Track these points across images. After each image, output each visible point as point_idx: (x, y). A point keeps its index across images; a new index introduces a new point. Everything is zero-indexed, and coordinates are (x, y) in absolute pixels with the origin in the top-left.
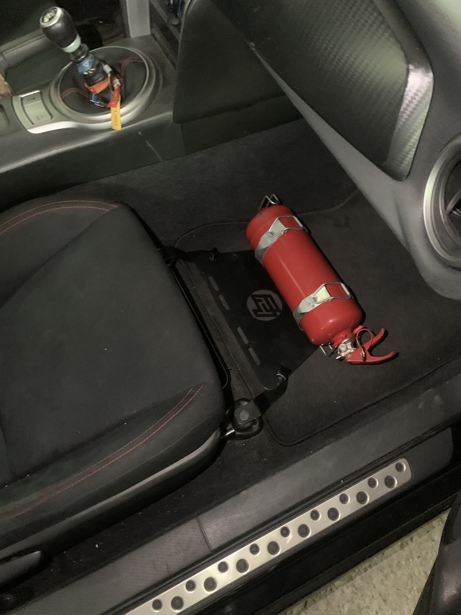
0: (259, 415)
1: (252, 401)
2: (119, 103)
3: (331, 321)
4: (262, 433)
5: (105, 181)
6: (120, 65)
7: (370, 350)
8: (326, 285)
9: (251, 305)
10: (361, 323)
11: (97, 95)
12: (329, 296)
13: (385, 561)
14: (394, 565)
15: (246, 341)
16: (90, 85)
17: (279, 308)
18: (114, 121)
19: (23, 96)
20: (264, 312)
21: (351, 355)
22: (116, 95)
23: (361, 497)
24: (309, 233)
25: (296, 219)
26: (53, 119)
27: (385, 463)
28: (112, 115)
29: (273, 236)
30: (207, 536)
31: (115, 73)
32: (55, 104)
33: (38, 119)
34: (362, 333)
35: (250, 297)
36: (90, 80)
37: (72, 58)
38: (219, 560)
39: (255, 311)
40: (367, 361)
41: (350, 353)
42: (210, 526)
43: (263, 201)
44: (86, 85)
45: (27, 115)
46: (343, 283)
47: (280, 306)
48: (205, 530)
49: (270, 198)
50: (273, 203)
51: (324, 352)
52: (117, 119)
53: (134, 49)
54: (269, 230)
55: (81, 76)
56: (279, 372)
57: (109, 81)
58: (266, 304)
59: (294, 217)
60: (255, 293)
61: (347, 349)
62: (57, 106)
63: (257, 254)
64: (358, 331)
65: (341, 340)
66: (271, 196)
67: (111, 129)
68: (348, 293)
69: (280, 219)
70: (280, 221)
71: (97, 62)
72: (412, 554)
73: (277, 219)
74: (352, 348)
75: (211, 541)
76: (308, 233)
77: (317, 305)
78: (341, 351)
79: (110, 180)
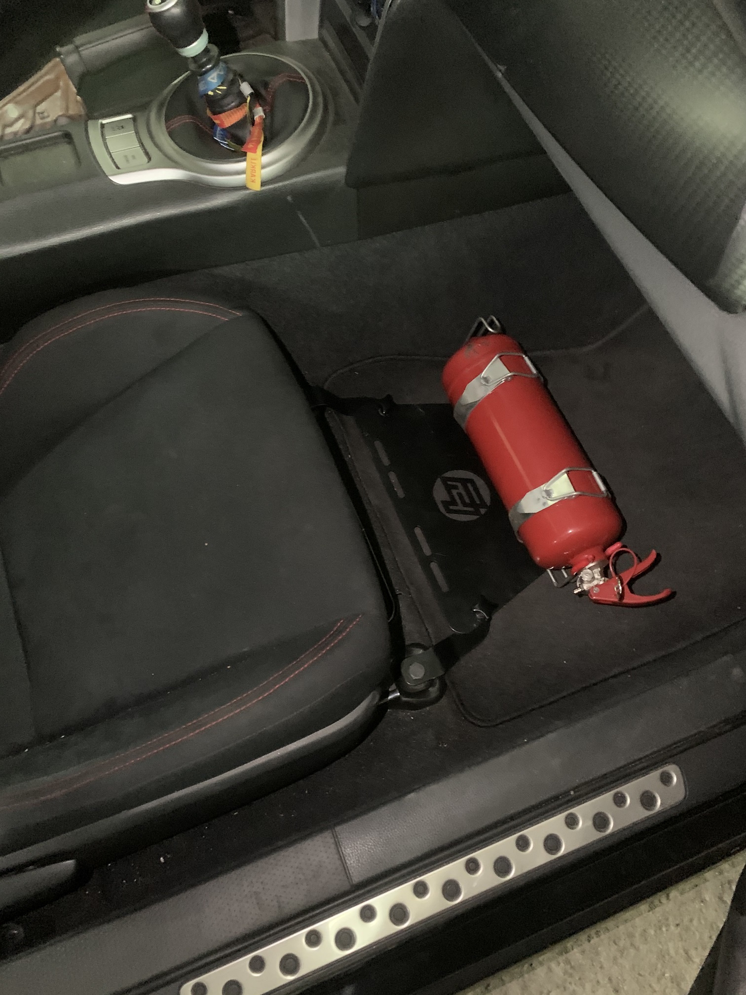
0: (441, 673)
1: (431, 649)
2: (260, 147)
3: (570, 531)
4: (444, 701)
5: (225, 271)
6: (266, 85)
7: (631, 583)
8: (568, 471)
9: (440, 493)
10: (618, 539)
11: (224, 130)
12: (572, 490)
13: (621, 927)
14: (637, 935)
15: (427, 551)
16: (215, 113)
17: (485, 503)
18: (251, 175)
19: (104, 122)
20: (460, 507)
21: (599, 590)
22: (256, 134)
23: (600, 821)
24: (545, 384)
25: (526, 359)
26: (150, 162)
27: (644, 768)
28: (247, 164)
29: (487, 384)
30: (347, 861)
31: (257, 96)
32: (157, 139)
33: (127, 161)
34: (618, 554)
35: (439, 480)
36: (216, 104)
37: (192, 66)
38: (362, 901)
39: (445, 503)
40: (625, 601)
41: (597, 586)
42: (353, 845)
43: (476, 325)
44: (209, 113)
45: (110, 154)
46: (595, 470)
47: (487, 499)
48: (345, 851)
49: (486, 322)
50: (490, 330)
51: (554, 581)
52: (255, 172)
53: (290, 59)
54: (482, 374)
55: (202, 97)
56: (477, 606)
57: (247, 109)
58: (464, 493)
59: (524, 356)
60: (448, 474)
61: (593, 578)
62: (158, 142)
63: (458, 411)
64: (614, 551)
65: (584, 563)
66: (489, 318)
67: (244, 188)
68: (603, 488)
69: (502, 357)
70: (501, 360)
71: (231, 76)
72: (667, 919)
73: (496, 357)
74: (601, 578)
75: (353, 871)
76: (543, 384)
77: (550, 503)
78: (582, 581)
79: (234, 271)
